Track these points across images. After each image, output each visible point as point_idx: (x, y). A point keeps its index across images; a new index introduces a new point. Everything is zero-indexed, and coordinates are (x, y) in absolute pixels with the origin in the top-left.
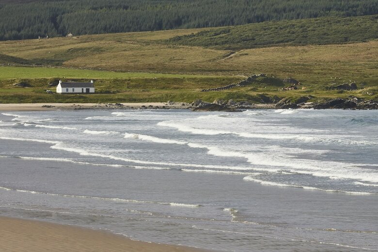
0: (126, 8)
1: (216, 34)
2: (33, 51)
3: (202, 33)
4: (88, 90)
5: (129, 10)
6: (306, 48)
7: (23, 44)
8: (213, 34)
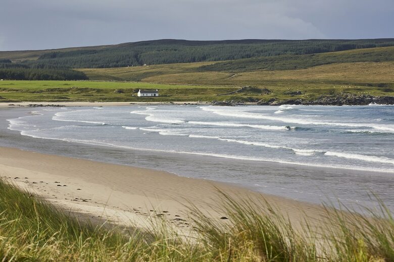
1: (225, 65)
2: (125, 74)
3: (217, 64)
4: (155, 95)
5: (177, 51)
6: (273, 72)
7: (119, 70)
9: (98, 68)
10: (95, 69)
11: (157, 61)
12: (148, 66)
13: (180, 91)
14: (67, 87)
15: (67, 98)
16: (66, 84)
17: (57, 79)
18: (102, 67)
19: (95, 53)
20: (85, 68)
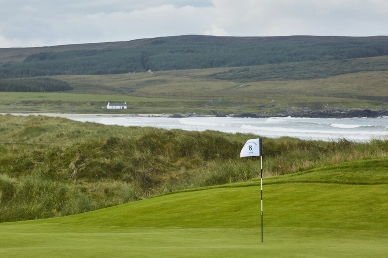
0: (192, 52)
1: (240, 72)
2: (123, 82)
3: (231, 71)
4: (123, 107)
5: (194, 54)
6: (286, 82)
7: (118, 77)
8: (238, 71)
9: (93, 74)
10: (90, 76)
11: (166, 65)
12: (152, 73)
13: (150, 104)
14: (41, 99)
15: (39, 110)
16: (41, 97)
17: (35, 90)
18: (99, 73)
19: (95, 54)
20: (79, 74)
